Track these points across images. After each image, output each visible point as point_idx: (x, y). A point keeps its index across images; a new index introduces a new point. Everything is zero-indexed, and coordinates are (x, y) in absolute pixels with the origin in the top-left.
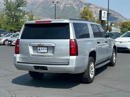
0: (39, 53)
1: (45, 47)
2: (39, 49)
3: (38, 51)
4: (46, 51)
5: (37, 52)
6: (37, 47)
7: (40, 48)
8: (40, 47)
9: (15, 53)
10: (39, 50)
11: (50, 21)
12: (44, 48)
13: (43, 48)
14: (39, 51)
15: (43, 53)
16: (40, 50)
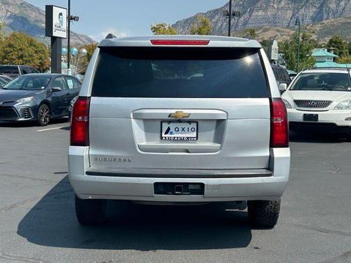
0: (170, 139)
1: (190, 122)
2: (169, 129)
3: (163, 135)
4: (194, 135)
5: (162, 138)
6: (162, 121)
7: (172, 126)
8: (169, 122)
9: (72, 145)
10: (166, 133)
11: (207, 42)
12: (186, 126)
13: (180, 126)
14: (168, 135)
15: (182, 140)
16: (171, 133)
